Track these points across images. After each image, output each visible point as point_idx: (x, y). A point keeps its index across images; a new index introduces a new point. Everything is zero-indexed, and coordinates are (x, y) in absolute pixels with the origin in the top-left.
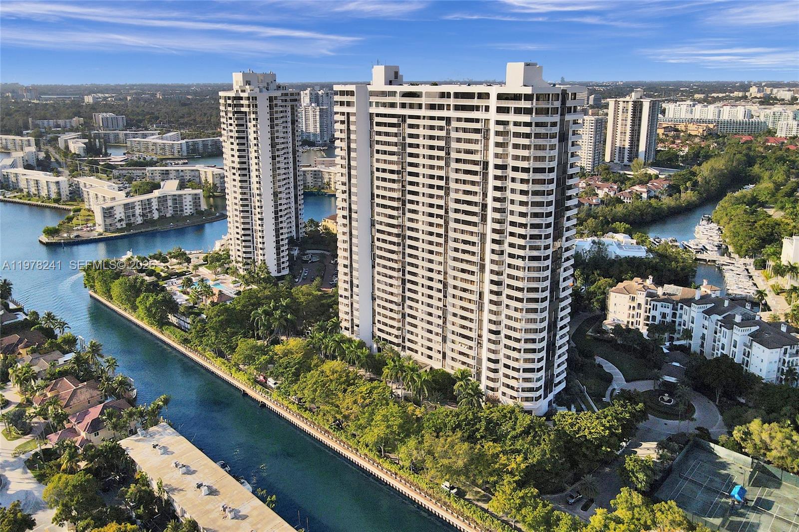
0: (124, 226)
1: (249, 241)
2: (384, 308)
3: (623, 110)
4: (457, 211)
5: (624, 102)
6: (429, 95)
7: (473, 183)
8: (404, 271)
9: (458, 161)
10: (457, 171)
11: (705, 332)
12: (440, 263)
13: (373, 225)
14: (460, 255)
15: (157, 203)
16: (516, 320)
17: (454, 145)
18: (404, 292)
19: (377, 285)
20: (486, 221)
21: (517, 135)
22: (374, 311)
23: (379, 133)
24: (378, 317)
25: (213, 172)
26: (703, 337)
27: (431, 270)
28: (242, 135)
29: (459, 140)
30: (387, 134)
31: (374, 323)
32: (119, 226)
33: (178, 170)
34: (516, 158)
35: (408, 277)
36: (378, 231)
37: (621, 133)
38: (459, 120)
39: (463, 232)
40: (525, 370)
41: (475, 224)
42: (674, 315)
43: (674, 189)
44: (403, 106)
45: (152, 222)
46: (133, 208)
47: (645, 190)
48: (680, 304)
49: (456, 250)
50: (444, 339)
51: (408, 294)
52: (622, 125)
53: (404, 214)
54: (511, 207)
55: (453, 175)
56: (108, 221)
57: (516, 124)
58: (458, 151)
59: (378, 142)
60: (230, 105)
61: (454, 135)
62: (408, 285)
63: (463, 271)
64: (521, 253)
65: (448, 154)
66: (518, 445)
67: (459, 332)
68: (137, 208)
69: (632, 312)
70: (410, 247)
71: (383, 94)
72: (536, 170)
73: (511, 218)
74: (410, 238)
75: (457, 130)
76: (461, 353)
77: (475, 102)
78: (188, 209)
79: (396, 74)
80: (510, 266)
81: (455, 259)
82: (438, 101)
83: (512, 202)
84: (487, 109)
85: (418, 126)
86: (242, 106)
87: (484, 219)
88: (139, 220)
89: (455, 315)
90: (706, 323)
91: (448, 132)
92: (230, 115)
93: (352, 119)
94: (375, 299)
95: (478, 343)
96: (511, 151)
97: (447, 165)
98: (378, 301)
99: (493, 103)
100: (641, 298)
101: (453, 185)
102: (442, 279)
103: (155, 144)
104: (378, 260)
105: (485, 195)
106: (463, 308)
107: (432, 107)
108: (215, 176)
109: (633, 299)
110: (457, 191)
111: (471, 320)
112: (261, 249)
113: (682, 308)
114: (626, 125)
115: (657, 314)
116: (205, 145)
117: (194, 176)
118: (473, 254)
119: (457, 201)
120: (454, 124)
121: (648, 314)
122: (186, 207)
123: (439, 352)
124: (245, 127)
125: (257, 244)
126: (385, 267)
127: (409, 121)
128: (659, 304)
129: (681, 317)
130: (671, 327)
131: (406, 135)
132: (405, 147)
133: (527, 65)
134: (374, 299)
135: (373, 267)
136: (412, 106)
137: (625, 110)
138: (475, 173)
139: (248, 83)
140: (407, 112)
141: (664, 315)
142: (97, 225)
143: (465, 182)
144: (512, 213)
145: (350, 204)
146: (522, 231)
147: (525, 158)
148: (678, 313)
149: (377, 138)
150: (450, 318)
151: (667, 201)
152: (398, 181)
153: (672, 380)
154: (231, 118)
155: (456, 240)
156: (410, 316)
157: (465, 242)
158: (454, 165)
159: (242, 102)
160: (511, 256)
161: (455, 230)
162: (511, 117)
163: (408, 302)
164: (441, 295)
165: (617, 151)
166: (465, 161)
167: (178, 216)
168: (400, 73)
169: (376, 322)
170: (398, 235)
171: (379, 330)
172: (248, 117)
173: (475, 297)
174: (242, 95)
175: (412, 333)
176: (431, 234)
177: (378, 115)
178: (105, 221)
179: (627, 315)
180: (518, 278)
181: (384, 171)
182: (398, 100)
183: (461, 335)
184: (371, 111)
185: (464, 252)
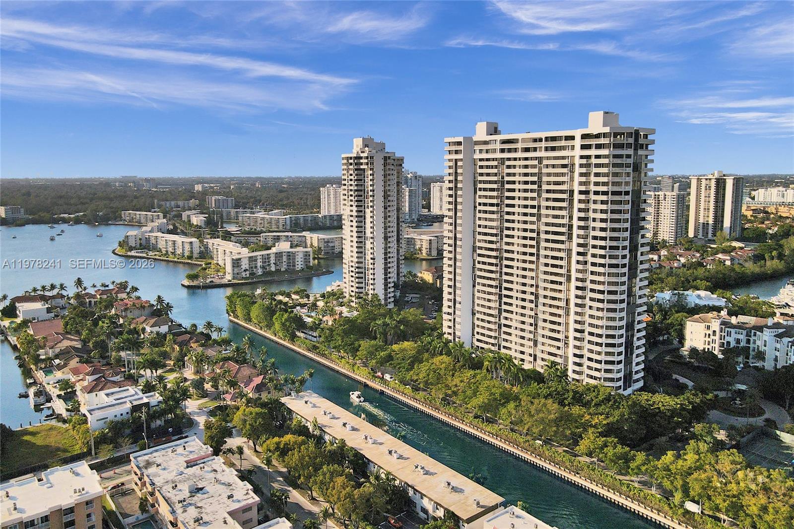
0: (248, 275)
1: (362, 278)
2: (483, 320)
3: (706, 187)
4: (547, 232)
5: (706, 179)
6: (524, 140)
7: (561, 208)
8: (501, 288)
9: (548, 191)
10: (548, 199)
11: (778, 354)
12: (532, 278)
13: (474, 250)
14: (550, 269)
15: (274, 258)
16: (598, 318)
17: (545, 179)
18: (500, 305)
19: (477, 301)
20: (572, 239)
21: (598, 166)
22: (473, 324)
23: (481, 175)
24: (477, 329)
25: (318, 237)
26: (776, 360)
27: (524, 285)
28: (360, 188)
29: (549, 175)
30: (488, 175)
31: (473, 335)
32: (244, 274)
33: (288, 236)
34: (597, 184)
35: (504, 292)
36: (480, 255)
37: (705, 209)
38: (548, 158)
39: (552, 249)
40: (607, 362)
41: (562, 242)
42: (748, 341)
43: (758, 258)
44: (502, 151)
45: (270, 273)
46: (256, 260)
47: (729, 258)
48: (753, 331)
49: (546, 265)
50: (535, 344)
51: (504, 307)
52: (705, 201)
53: (502, 239)
54: (593, 224)
55: (544, 204)
56: (236, 270)
57: (597, 157)
58: (549, 183)
59: (480, 182)
60: (351, 164)
61: (545, 171)
62: (505, 300)
63: (552, 282)
64: (602, 261)
65: (540, 186)
66: (601, 409)
67: (548, 335)
68: (259, 261)
69: (707, 339)
70: (507, 266)
71: (486, 143)
72: (614, 193)
73: (593, 233)
74: (507, 259)
75: (547, 166)
76: (550, 354)
77: (563, 143)
78: (299, 265)
79: (496, 129)
80: (592, 273)
81: (546, 273)
82: (532, 145)
83: (594, 220)
84: (573, 147)
85: (514, 167)
86: (362, 164)
87: (570, 237)
88: (260, 272)
89: (545, 321)
90: (778, 346)
91: (540, 169)
92: (351, 172)
93: (460, 164)
94: (475, 314)
95: (565, 343)
96: (593, 179)
97: (539, 196)
98: (477, 316)
99: (578, 142)
100: (716, 325)
101: (544, 211)
102: (534, 292)
103: (263, 219)
104: (478, 280)
105: (571, 218)
106: (552, 314)
107: (527, 150)
108: (320, 241)
109: (708, 327)
110: (547, 216)
111: (559, 324)
112: (372, 284)
113: (755, 335)
114: (709, 202)
115: (731, 340)
116: (305, 220)
117: (301, 242)
118: (561, 267)
119: (547, 224)
120: (545, 162)
121: (723, 341)
122: (297, 263)
123: (530, 355)
124: (363, 181)
125: (368, 280)
126: (484, 285)
127: (508, 163)
128: (733, 331)
129: (754, 342)
130: (745, 351)
131: (505, 175)
132: (504, 183)
133: (606, 113)
134: (473, 314)
135: (474, 286)
136: (510, 150)
137: (708, 188)
138: (563, 200)
139: (366, 146)
140: (506, 155)
141: (738, 341)
142: (227, 274)
143: (554, 208)
144: (594, 229)
145: (455, 234)
146: (603, 243)
147: (604, 184)
148: (752, 339)
149: (480, 178)
150: (541, 324)
151: (751, 267)
152: (497, 212)
153: (743, 387)
154: (351, 175)
155: (546, 257)
156: (505, 325)
157: (553, 258)
158: (545, 195)
159: (362, 161)
160: (594, 264)
161: (546, 248)
162: (593, 152)
163: (504, 314)
164: (533, 305)
165: (701, 226)
166: (554, 191)
167: (291, 270)
168: (499, 129)
169: (475, 333)
170: (496, 257)
171: (478, 340)
172: (366, 173)
173: (562, 304)
174: (362, 155)
175: (507, 341)
176: (525, 254)
177: (481, 160)
178: (233, 270)
179: (703, 342)
180: (599, 283)
181: (485, 204)
182: (498, 146)
183: (551, 338)
184: (475, 157)
185: (553, 266)
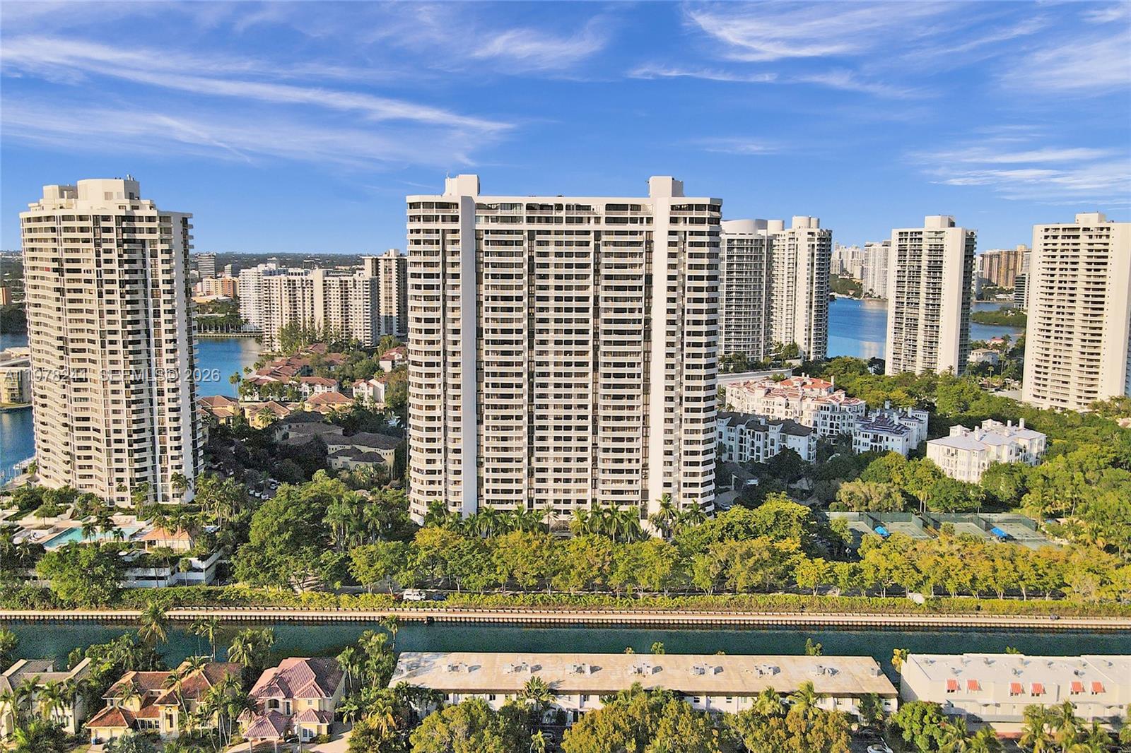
2: (496, 470)
4: (608, 332)
5: (385, 260)
6: (569, 207)
7: (630, 299)
8: (531, 417)
9: (608, 277)
10: (607, 288)
12: (585, 396)
13: (479, 368)
14: (613, 381)
17: (604, 260)
18: (530, 443)
19: (485, 444)
20: (651, 338)
21: (693, 244)
22: (480, 478)
23: (490, 254)
24: (486, 486)
27: (568, 407)
29: (607, 255)
30: (503, 254)
31: (480, 495)
34: (693, 267)
35: (537, 422)
36: (489, 374)
38: (608, 233)
39: (616, 354)
41: (634, 343)
44: (530, 220)
49: (608, 375)
50: (594, 484)
51: (536, 444)
53: (531, 347)
55: (603, 294)
57: (694, 233)
58: (608, 266)
59: (487, 265)
61: (604, 249)
64: (698, 361)
65: (597, 271)
67: (611, 468)
70: (540, 385)
74: (540, 375)
75: (609, 244)
76: (616, 493)
80: (688, 377)
81: (606, 386)
84: (650, 220)
85: (547, 243)
87: (648, 335)
89: (608, 450)
91: (597, 247)
93: (451, 237)
94: (482, 464)
95: (643, 474)
96: (687, 261)
98: (486, 465)
101: (602, 304)
102: (590, 414)
104: (487, 412)
105: (649, 310)
106: (615, 440)
110: (607, 310)
111: (630, 450)
118: (634, 376)
119: (607, 321)
120: (604, 238)
123: (583, 501)
127: (538, 238)
131: (535, 254)
132: (533, 267)
134: (479, 464)
135: (480, 422)
136: (540, 220)
138: (633, 288)
140: (536, 227)
143: (618, 299)
147: (699, 267)
149: (488, 259)
150: (601, 455)
152: (521, 309)
155: (607, 364)
156: (538, 470)
157: (617, 365)
158: (605, 283)
160: (690, 367)
161: (607, 354)
163: (537, 454)
164: (587, 433)
166: (620, 277)
169: (484, 492)
170: (519, 375)
171: (489, 501)
173: (636, 423)
175: (541, 491)
176: (568, 364)
177: (487, 232)
182: (524, 213)
183: (614, 471)
184: (478, 227)
185: (617, 376)
